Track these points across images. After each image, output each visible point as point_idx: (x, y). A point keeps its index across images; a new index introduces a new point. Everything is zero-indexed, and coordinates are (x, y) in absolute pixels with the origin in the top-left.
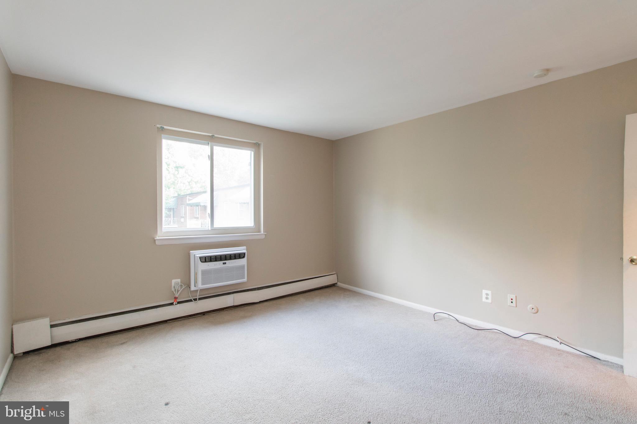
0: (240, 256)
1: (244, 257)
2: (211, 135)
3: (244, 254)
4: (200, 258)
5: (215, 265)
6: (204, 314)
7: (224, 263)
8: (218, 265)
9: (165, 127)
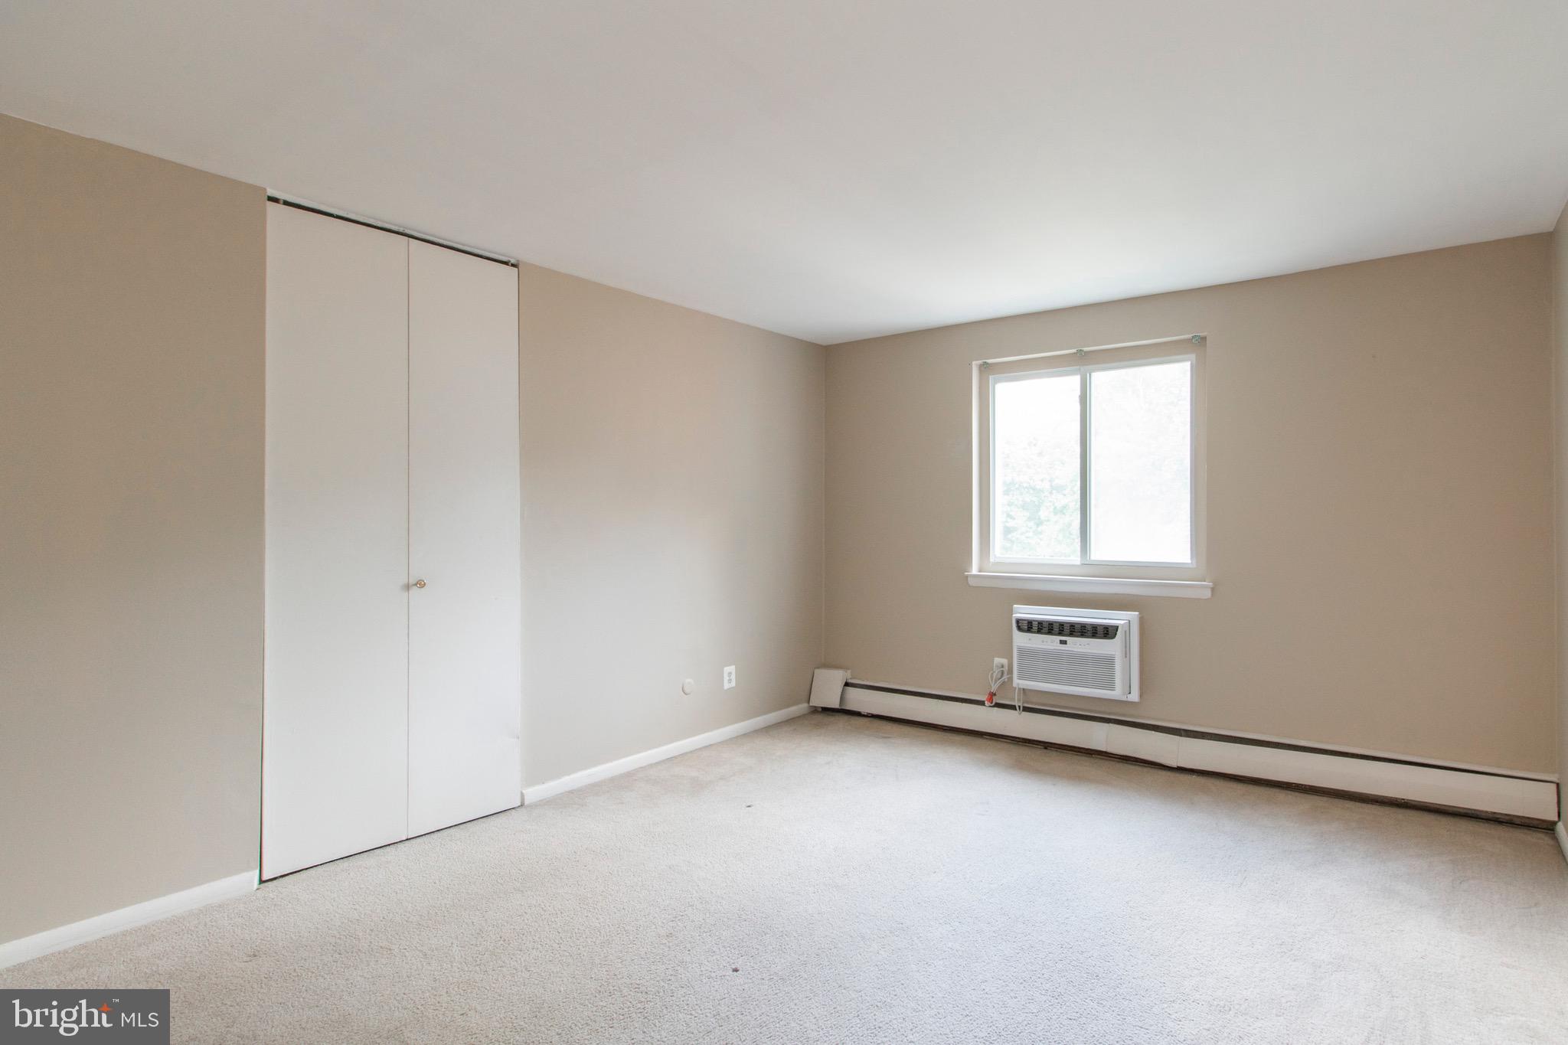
0: (1107, 632)
1: (1113, 636)
2: (1074, 351)
3: (1116, 628)
4: (1018, 621)
5: (1043, 642)
6: (1047, 746)
7: (1064, 642)
8: (1050, 642)
9: (990, 361)
